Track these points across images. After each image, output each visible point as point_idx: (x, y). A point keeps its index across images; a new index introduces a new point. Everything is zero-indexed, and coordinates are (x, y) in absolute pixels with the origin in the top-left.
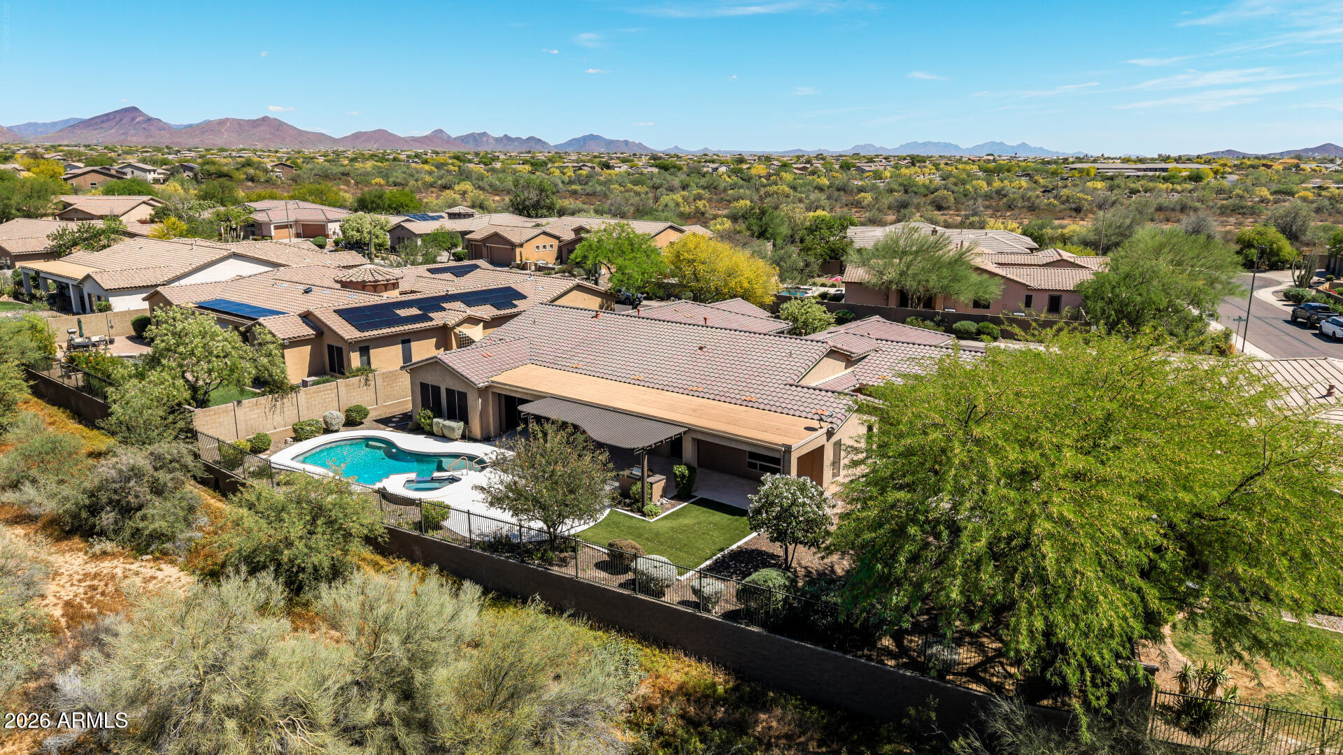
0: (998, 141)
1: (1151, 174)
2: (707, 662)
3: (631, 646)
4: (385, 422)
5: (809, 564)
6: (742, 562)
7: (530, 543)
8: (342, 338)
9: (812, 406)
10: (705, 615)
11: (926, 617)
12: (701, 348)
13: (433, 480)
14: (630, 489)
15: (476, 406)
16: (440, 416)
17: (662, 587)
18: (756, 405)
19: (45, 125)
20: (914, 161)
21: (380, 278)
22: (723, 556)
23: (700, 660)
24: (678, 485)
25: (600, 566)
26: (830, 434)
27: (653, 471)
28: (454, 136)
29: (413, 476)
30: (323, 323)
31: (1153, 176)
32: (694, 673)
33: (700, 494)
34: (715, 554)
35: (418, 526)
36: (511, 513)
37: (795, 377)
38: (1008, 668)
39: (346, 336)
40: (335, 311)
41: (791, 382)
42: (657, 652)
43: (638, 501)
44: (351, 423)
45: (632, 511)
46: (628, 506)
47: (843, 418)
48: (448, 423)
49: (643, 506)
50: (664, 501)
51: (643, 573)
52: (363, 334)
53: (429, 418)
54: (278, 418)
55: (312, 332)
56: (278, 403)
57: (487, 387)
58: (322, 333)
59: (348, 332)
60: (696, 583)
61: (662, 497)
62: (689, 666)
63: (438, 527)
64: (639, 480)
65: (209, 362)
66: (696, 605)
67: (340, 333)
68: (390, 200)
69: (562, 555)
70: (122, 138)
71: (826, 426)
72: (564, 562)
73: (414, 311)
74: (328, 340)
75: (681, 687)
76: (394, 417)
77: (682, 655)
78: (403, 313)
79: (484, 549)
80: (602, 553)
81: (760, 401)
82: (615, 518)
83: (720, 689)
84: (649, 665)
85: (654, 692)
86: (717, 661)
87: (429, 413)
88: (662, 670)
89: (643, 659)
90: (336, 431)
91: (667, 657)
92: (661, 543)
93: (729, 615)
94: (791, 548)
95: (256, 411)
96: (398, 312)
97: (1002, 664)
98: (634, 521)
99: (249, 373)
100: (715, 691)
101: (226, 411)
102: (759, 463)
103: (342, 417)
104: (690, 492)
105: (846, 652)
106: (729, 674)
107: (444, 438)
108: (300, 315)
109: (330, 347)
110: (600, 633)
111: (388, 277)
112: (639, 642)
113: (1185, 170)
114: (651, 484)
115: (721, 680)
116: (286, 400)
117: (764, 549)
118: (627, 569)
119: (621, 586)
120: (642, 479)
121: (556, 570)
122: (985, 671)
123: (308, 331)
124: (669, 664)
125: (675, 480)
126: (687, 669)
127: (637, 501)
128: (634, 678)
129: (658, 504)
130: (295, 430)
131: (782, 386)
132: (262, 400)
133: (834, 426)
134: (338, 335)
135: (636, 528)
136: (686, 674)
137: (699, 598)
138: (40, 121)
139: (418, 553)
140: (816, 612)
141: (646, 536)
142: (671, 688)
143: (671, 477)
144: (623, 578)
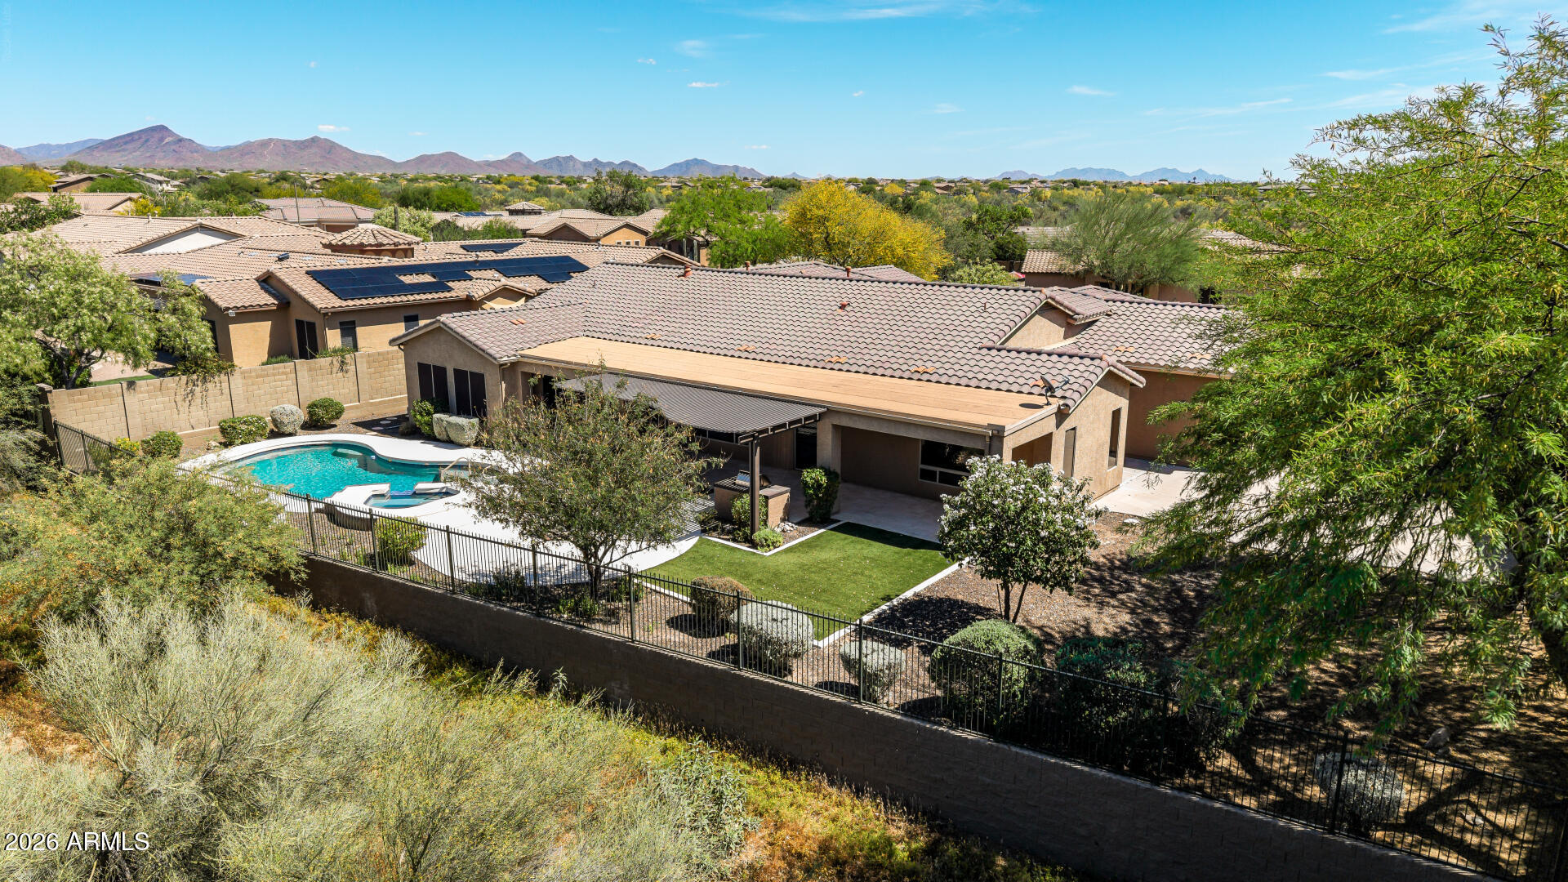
2: (874, 797)
3: (728, 765)
4: (368, 425)
5: (1044, 622)
6: (925, 618)
7: (559, 586)
8: (313, 307)
9: (1027, 375)
10: (868, 707)
11: (1282, 713)
12: (843, 307)
13: (415, 495)
14: (732, 506)
15: (497, 392)
16: (446, 410)
17: (786, 655)
18: (935, 378)
19: (59, 146)
20: (1075, 184)
21: (385, 241)
22: (891, 608)
23: (859, 793)
24: (808, 503)
25: (676, 623)
26: (1062, 415)
27: (767, 480)
28: (535, 160)
29: (384, 488)
30: (287, 287)
32: (849, 819)
33: (844, 518)
34: (876, 606)
35: (370, 559)
36: (519, 528)
37: (996, 338)
38: (1491, 815)
39: (319, 304)
40: (308, 273)
41: (990, 344)
42: (777, 777)
43: (744, 524)
44: (314, 424)
45: (734, 540)
46: (729, 533)
47: (1082, 390)
48: (454, 419)
49: (753, 532)
50: (788, 526)
51: (751, 631)
52: (344, 303)
53: (429, 413)
54: (197, 413)
55: (271, 300)
56: (198, 389)
57: (514, 365)
58: (288, 303)
59: (322, 299)
60: (851, 650)
61: (783, 520)
62: (839, 804)
63: (406, 560)
64: (746, 492)
65: (79, 316)
66: (852, 691)
67: (311, 300)
68: (438, 198)
69: (612, 606)
70: (148, 161)
71: (1056, 403)
72: (612, 616)
73: (427, 278)
74: (297, 313)
75: (825, 847)
76: (384, 419)
77: (825, 783)
78: (408, 279)
79: (476, 595)
80: (681, 605)
81: (941, 371)
82: (707, 550)
83: (901, 852)
84: (763, 802)
85: (772, 856)
86: (892, 796)
87: (428, 406)
88: (788, 813)
89: (750, 791)
90: (290, 435)
91: (796, 787)
92: (784, 588)
93: (913, 708)
94: (1016, 589)
95: (160, 399)
96: (402, 278)
97: (1475, 808)
98: (738, 555)
99: (145, 338)
100: (891, 854)
101: (110, 396)
102: (938, 470)
103: (302, 416)
104: (829, 513)
105: (1157, 781)
106: (916, 821)
107: (450, 443)
108: (257, 280)
109: (300, 323)
110: (673, 741)
111: (396, 240)
112: (743, 758)
114: (767, 498)
115: (902, 832)
116: (210, 386)
117: (960, 597)
118: (724, 627)
119: (712, 655)
120: (751, 491)
121: (597, 629)
122: (1444, 819)
123: (266, 300)
124: (800, 799)
125: (805, 494)
126: (834, 811)
127: (742, 524)
128: (732, 829)
129: (779, 530)
130: (223, 430)
131: (975, 351)
132: (170, 382)
133: (1070, 402)
134: (308, 303)
135: (740, 565)
136: (834, 820)
137: (858, 676)
138: (54, 142)
139: (370, 603)
140: (1097, 702)
141: (758, 576)
142: (805, 850)
143: (799, 489)
144: (716, 643)
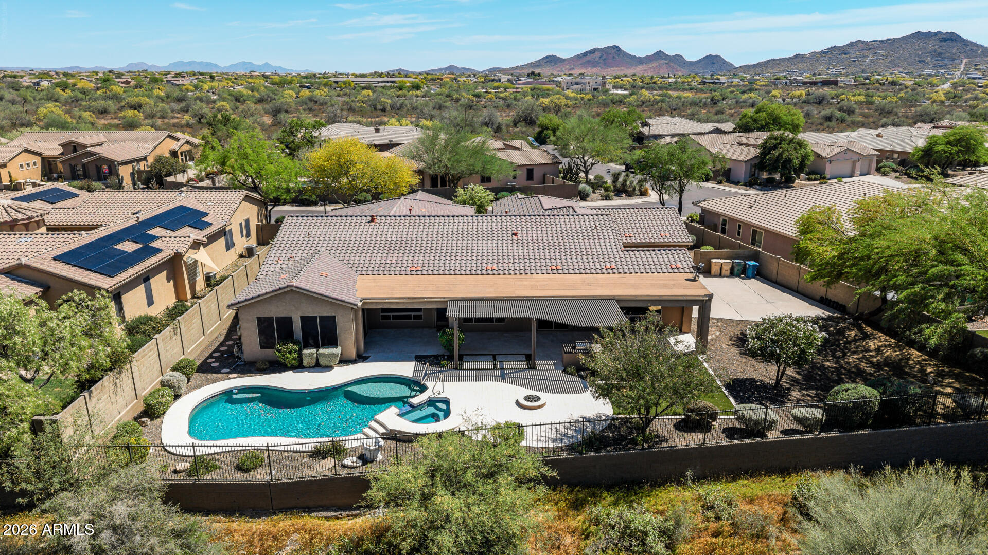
0: (247, 61)
1: (388, 84)
12: (514, 234)
30: (54, 274)
31: (390, 86)
39: (103, 285)
40: (54, 259)
41: (623, 248)
48: (325, 351)
52: (116, 279)
54: (121, 400)
56: (118, 381)
57: (361, 305)
58: (49, 288)
73: (134, 245)
78: (124, 249)
87: (294, 346)
90: (181, 395)
95: (103, 398)
96: (121, 249)
101: (79, 408)
107: (317, 367)
108: (1, 272)
113: (408, 82)
116: (123, 375)
132: (106, 381)
